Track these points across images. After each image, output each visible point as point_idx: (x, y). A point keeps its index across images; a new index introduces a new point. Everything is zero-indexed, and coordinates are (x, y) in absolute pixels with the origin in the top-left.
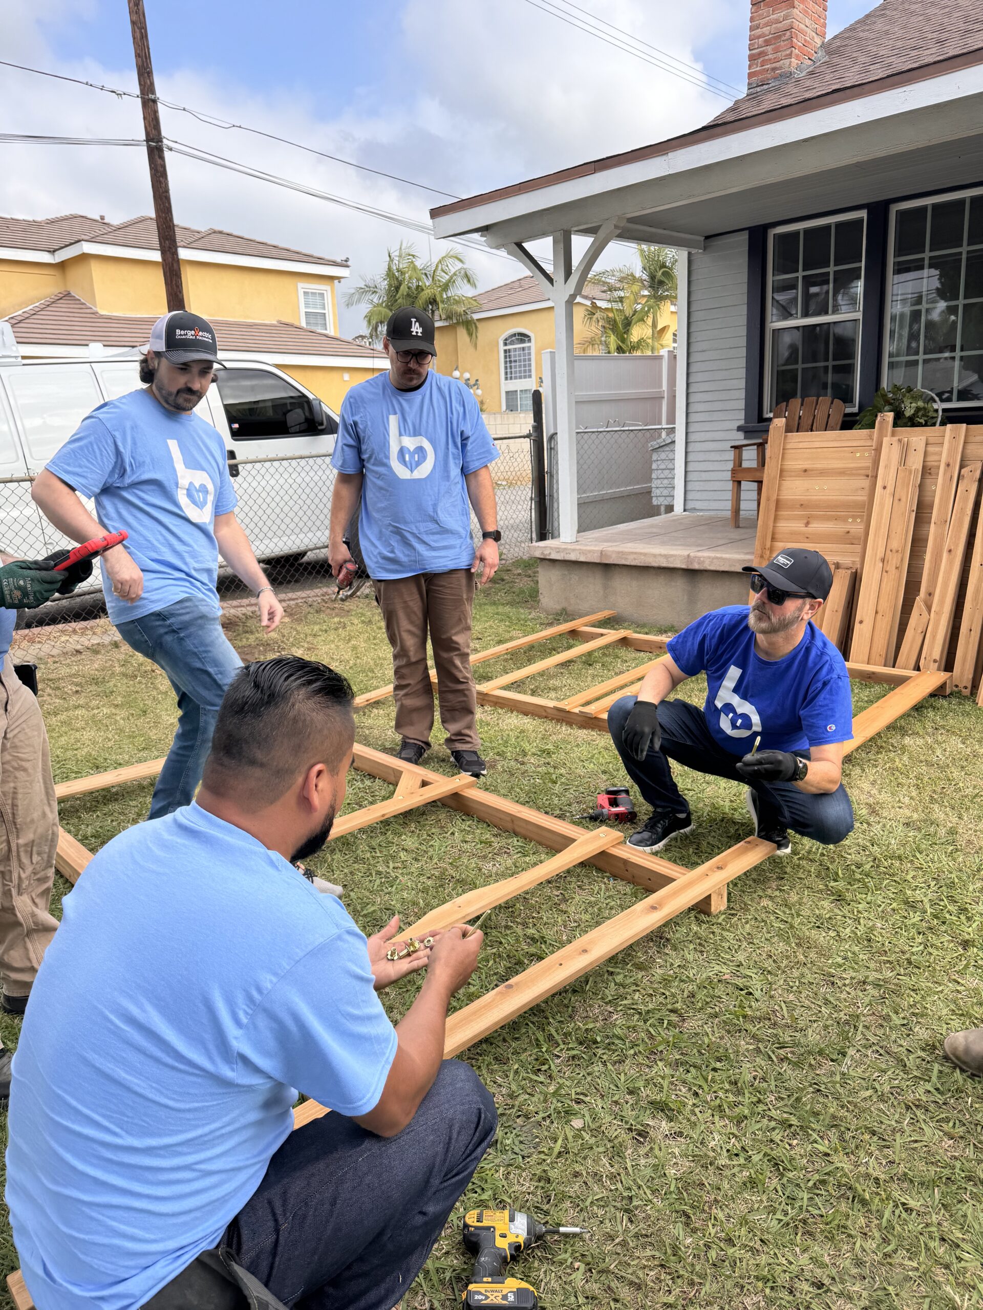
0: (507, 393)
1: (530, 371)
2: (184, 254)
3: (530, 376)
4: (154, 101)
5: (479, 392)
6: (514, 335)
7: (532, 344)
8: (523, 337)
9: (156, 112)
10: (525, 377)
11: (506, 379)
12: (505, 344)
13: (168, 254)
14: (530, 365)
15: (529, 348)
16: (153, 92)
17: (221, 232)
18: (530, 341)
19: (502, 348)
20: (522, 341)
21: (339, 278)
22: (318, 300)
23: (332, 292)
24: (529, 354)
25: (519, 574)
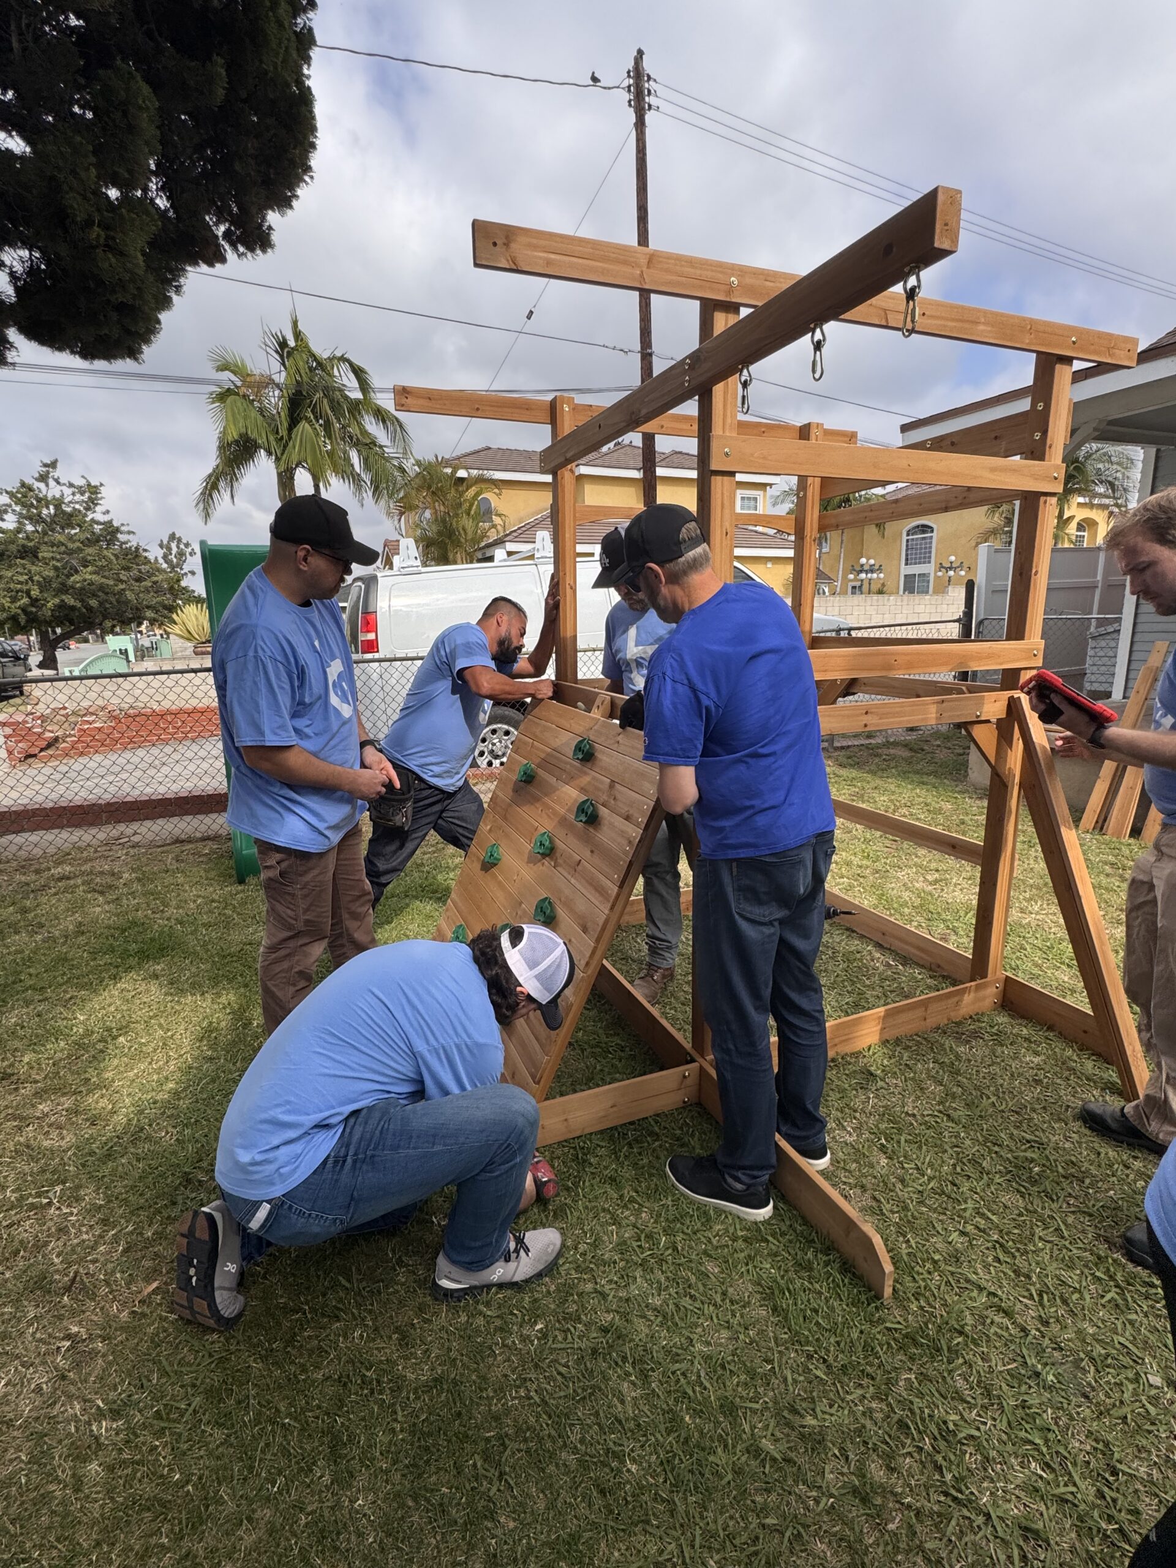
0: (906, 576)
1: (930, 557)
2: (660, 472)
3: (929, 562)
4: (651, 355)
5: (882, 575)
6: (918, 527)
7: (934, 534)
8: (925, 529)
9: (651, 363)
10: (924, 563)
11: (906, 564)
12: (908, 535)
13: (649, 473)
14: (930, 552)
15: (931, 537)
16: (651, 347)
17: (680, 453)
18: (932, 531)
19: (905, 538)
20: (924, 532)
21: (771, 485)
22: (752, 503)
23: (765, 496)
24: (931, 543)
25: (938, 746)
